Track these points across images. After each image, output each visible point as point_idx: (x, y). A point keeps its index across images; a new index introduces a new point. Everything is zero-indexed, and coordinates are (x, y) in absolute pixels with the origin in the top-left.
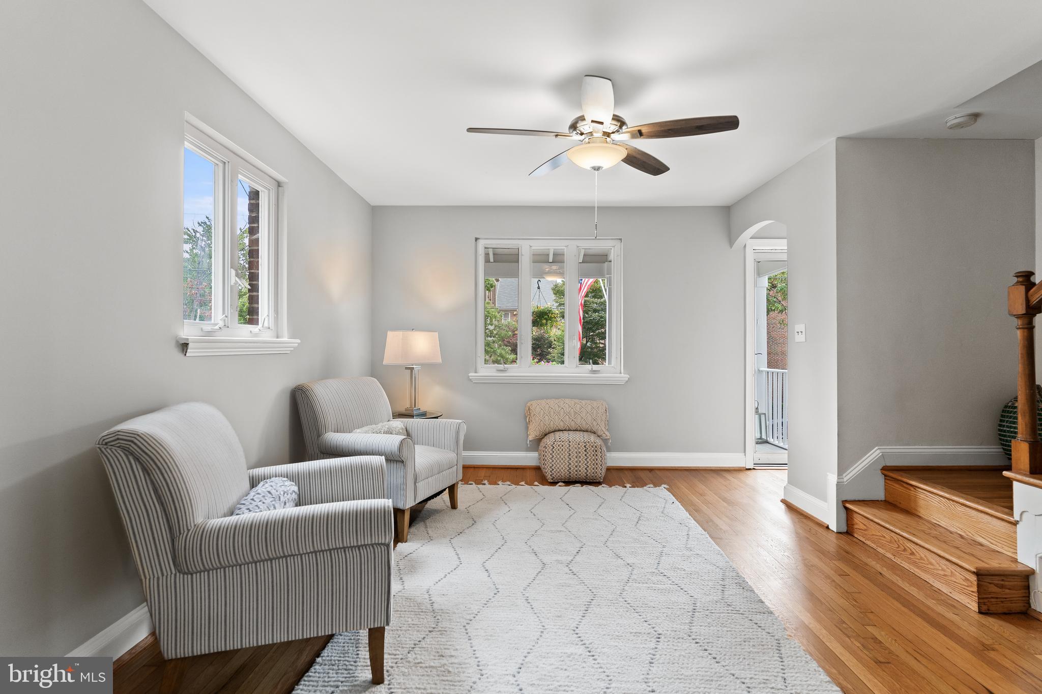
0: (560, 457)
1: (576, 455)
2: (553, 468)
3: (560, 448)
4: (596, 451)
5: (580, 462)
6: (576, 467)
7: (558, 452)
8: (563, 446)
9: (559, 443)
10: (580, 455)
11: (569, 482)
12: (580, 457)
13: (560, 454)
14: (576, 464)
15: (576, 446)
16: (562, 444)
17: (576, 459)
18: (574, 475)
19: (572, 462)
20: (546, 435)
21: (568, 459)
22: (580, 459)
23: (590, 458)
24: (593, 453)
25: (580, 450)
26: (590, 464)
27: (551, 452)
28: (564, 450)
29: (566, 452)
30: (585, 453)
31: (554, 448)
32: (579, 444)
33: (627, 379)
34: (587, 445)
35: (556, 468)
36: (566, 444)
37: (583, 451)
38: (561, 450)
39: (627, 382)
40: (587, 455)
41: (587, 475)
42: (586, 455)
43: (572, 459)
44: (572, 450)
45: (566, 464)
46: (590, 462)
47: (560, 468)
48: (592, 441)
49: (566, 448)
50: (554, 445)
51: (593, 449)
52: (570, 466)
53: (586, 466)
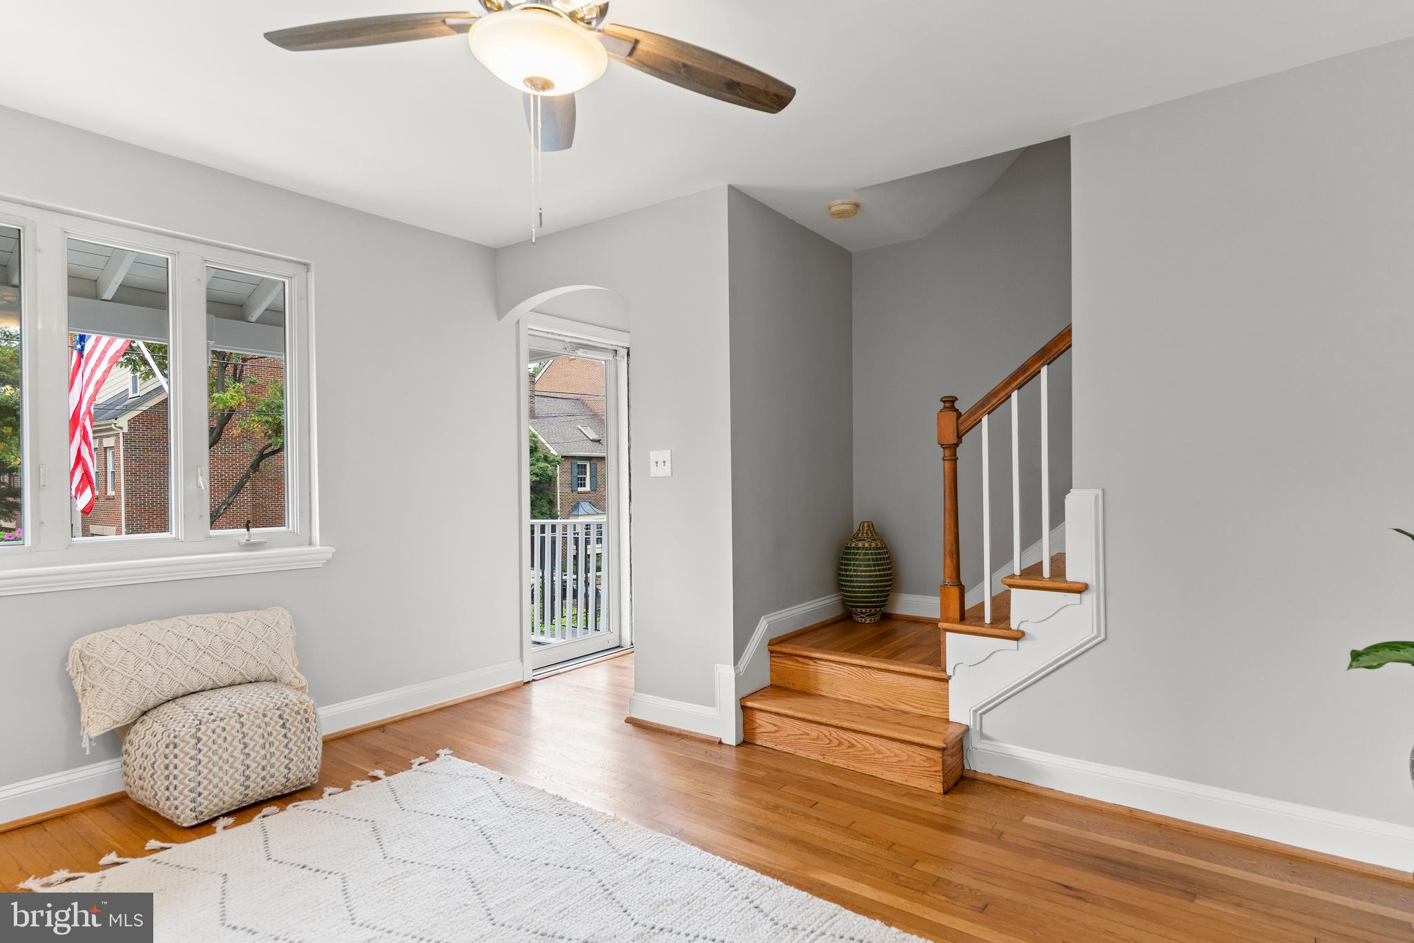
0: (220, 758)
1: (262, 741)
2: (200, 789)
3: (219, 736)
4: (307, 721)
5: (272, 754)
6: (263, 769)
7: (215, 747)
8: (224, 729)
9: (213, 726)
10: (271, 739)
11: (243, 812)
12: (271, 744)
13: (220, 751)
14: (264, 763)
15: (258, 722)
16: (222, 724)
17: (263, 752)
18: (256, 793)
19: (254, 760)
20: (144, 713)
21: (242, 757)
22: (272, 750)
23: (295, 739)
25: (269, 729)
27: (193, 753)
28: (229, 738)
29: (235, 743)
30: (284, 731)
31: (199, 740)
32: (265, 716)
33: (330, 556)
34: (284, 712)
35: (210, 787)
36: (232, 722)
37: (278, 727)
38: (220, 741)
39: (328, 561)
40: (289, 735)
41: (288, 781)
42: (285, 736)
43: (253, 754)
44: (251, 733)
45: (237, 771)
46: (295, 749)
47: (221, 785)
48: (295, 700)
49: (234, 732)
50: (199, 734)
51: (299, 717)
52: (247, 773)
53: (287, 761)
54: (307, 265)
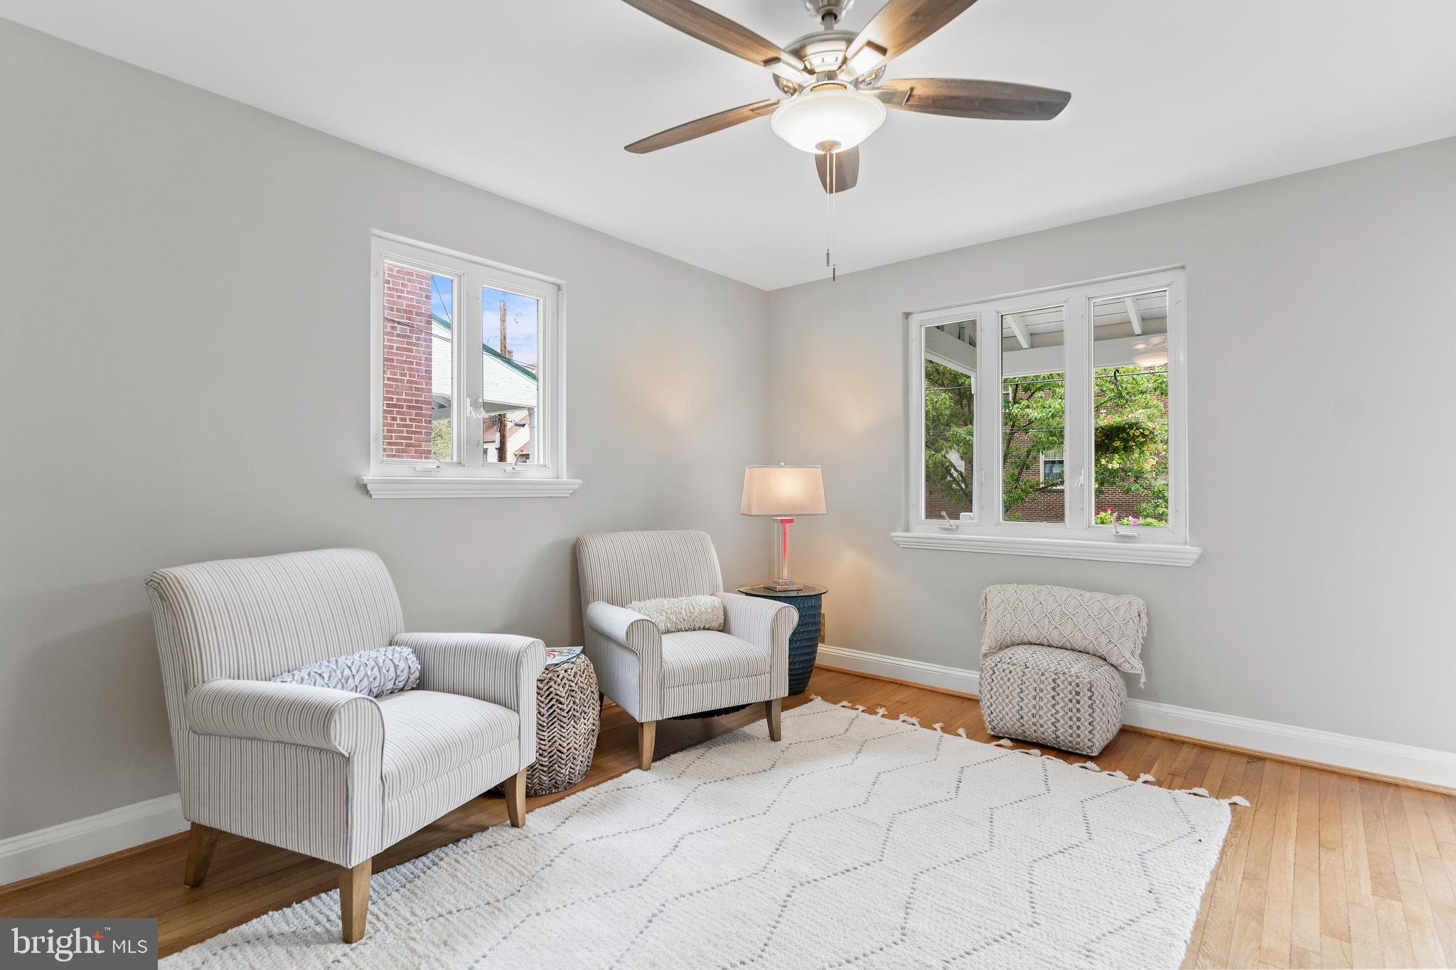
0: (1004, 692)
1: (1034, 693)
2: (992, 709)
3: (1006, 675)
5: (1041, 708)
6: (1034, 716)
7: (1001, 682)
8: (1011, 672)
9: (1005, 667)
10: (1041, 695)
11: (1022, 743)
12: (1041, 699)
13: (1004, 687)
14: (1034, 711)
15: (1036, 677)
16: (1011, 668)
17: (1034, 702)
18: (1031, 733)
19: (1027, 705)
21: (1018, 699)
22: (1041, 704)
23: (1062, 704)
24: (1070, 697)
25: (1042, 686)
26: (1063, 717)
27: (990, 680)
28: (1012, 680)
29: (1015, 686)
30: (1053, 693)
31: (994, 673)
32: (1043, 675)
33: (1196, 557)
34: (1059, 678)
35: (997, 711)
36: (1018, 670)
37: (1049, 688)
38: (1006, 679)
39: (1195, 563)
40: (1057, 698)
41: (1058, 737)
42: (1055, 697)
43: (1026, 701)
44: (1028, 684)
45: (1014, 707)
46: (1062, 713)
47: (1003, 712)
48: (1073, 673)
49: (1016, 677)
50: (995, 669)
51: (1070, 688)
52: (1022, 713)
53: (1053, 720)
54: (1183, 267)
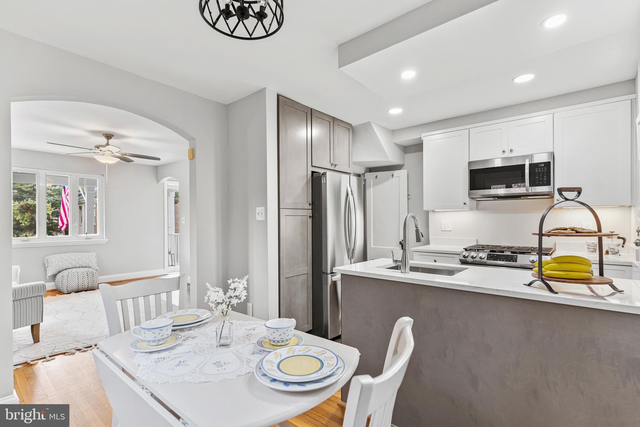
0: (73, 280)
1: (82, 278)
2: (68, 286)
4: (93, 275)
6: (82, 283)
7: (71, 278)
10: (84, 278)
11: (78, 291)
12: (84, 279)
14: (82, 282)
15: (81, 274)
16: (74, 274)
17: (82, 280)
18: (81, 287)
19: (80, 281)
20: (60, 272)
21: (78, 280)
22: (84, 280)
23: (90, 278)
24: (92, 276)
25: (84, 276)
26: (90, 281)
27: (67, 279)
28: (75, 277)
30: (87, 276)
32: (83, 273)
34: (88, 272)
35: (70, 286)
39: (107, 242)
41: (88, 286)
42: (88, 277)
44: (80, 276)
45: (76, 283)
46: (90, 280)
47: (72, 285)
48: (91, 271)
49: (76, 275)
50: (68, 275)
51: (91, 274)
52: (78, 284)
53: (88, 283)
54: (103, 175)
